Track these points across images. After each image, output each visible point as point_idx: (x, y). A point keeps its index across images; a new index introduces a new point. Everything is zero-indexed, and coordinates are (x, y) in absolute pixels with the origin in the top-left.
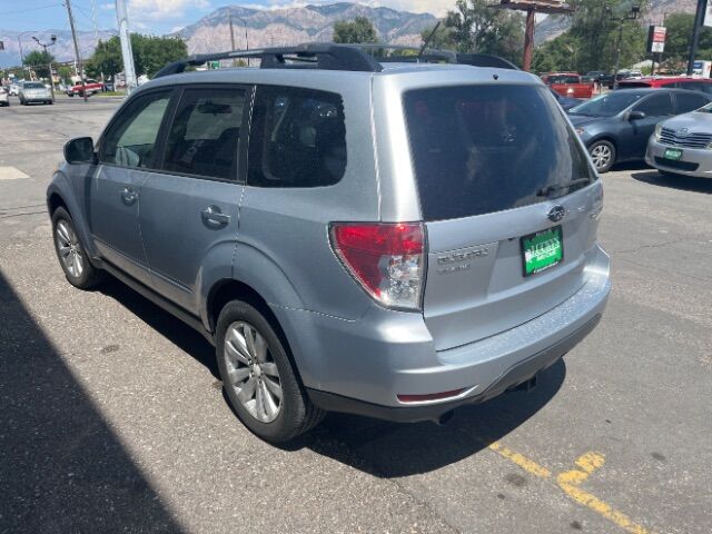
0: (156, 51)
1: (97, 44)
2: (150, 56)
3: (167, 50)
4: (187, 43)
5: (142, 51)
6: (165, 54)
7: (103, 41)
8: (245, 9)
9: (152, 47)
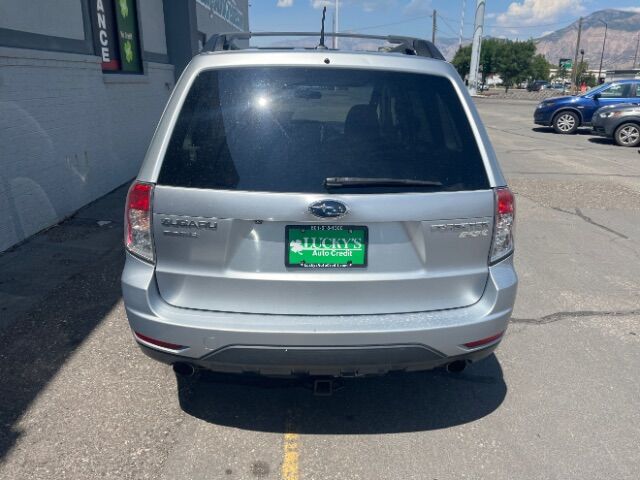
0: (505, 53)
1: (457, 49)
2: (500, 59)
3: (516, 52)
4: (537, 46)
5: (494, 53)
6: (514, 56)
7: (463, 46)
8: (622, 12)
9: (504, 50)
